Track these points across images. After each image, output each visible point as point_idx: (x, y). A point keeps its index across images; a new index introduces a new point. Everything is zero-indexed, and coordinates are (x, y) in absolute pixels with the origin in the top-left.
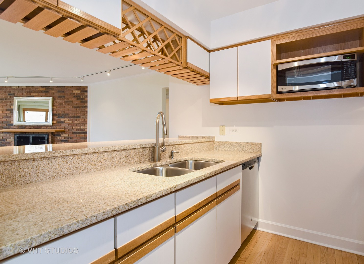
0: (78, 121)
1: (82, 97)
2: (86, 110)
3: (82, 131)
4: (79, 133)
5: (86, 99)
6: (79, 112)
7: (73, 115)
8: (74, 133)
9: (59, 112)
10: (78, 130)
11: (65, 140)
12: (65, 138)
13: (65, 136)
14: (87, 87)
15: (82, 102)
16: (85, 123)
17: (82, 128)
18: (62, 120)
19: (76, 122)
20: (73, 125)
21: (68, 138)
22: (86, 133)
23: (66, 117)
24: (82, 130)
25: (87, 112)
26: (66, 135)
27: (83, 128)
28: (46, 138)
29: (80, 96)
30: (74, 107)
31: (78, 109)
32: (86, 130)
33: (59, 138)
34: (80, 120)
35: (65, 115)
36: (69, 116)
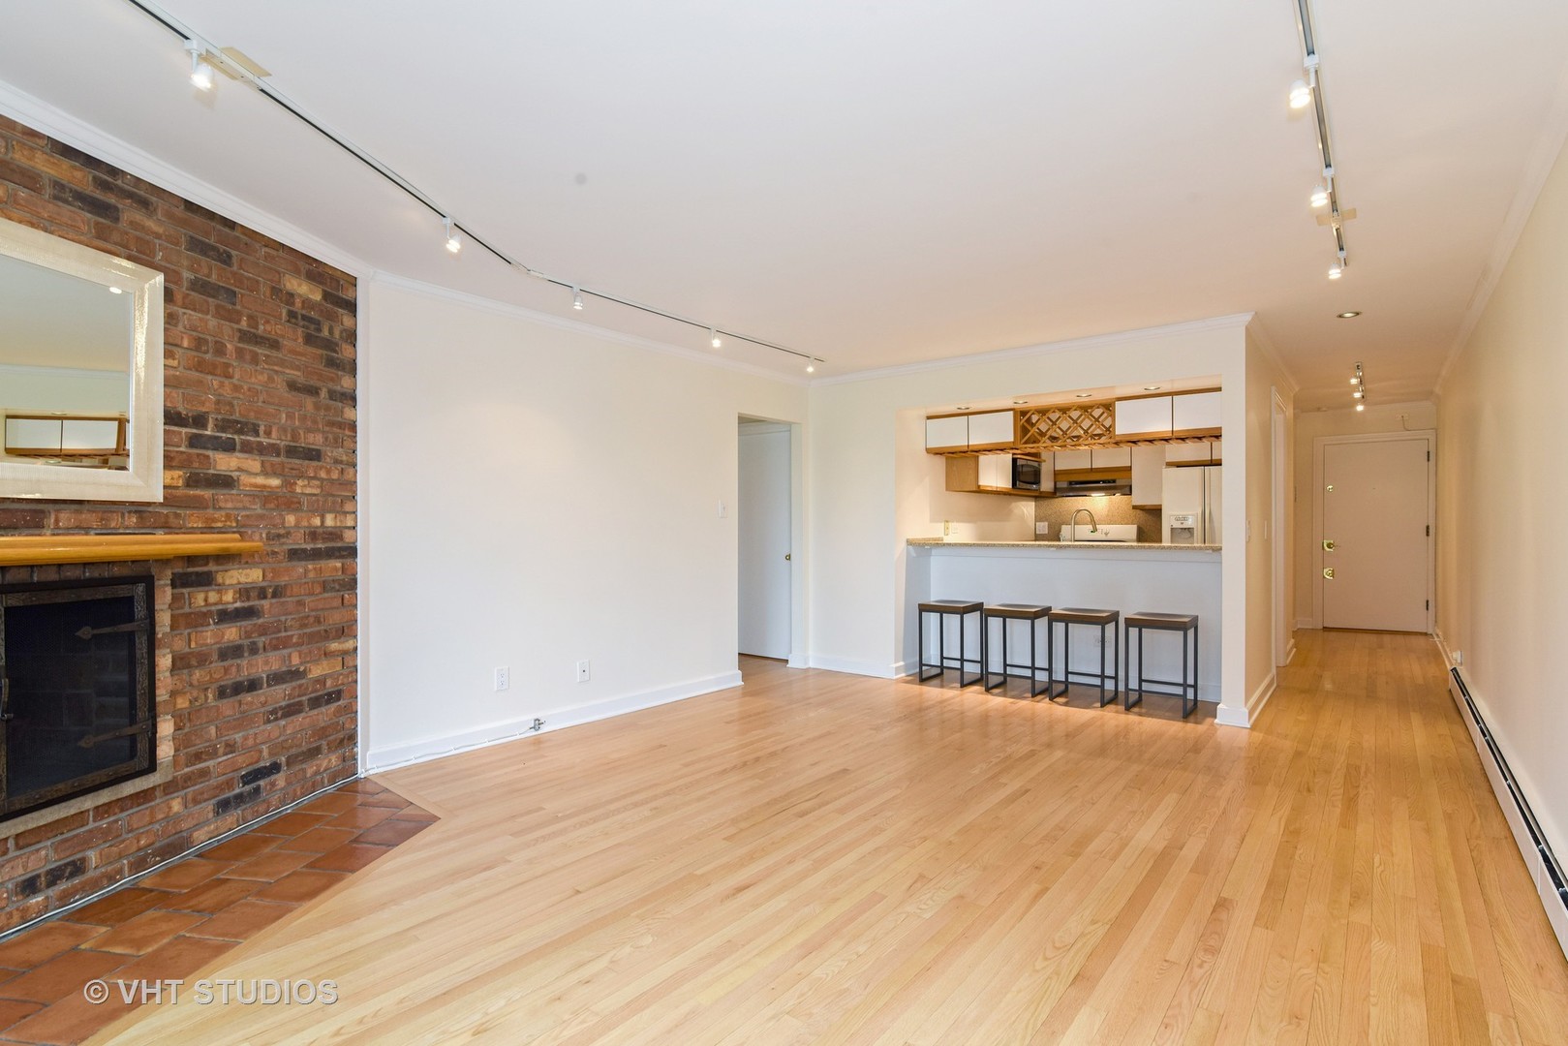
0: (315, 478)
1: (329, 330)
2: (348, 413)
3: (332, 540)
4: (316, 555)
5: (346, 351)
6: (315, 422)
7: (289, 438)
8: (295, 554)
9: (203, 403)
10: (313, 535)
11: (243, 608)
12: (244, 592)
13: (243, 579)
14: (351, 280)
15: (332, 363)
16: (342, 492)
17: (330, 521)
18: (224, 463)
19: (299, 486)
20: (288, 500)
21: (262, 594)
22: (351, 552)
23: (247, 449)
24: (332, 534)
25: (353, 426)
26: (254, 575)
27: (338, 524)
28: (142, 611)
29: (318, 325)
30: (292, 386)
31: (309, 402)
32: (348, 535)
33: (205, 597)
34: (323, 475)
35: (240, 432)
36: (265, 441)
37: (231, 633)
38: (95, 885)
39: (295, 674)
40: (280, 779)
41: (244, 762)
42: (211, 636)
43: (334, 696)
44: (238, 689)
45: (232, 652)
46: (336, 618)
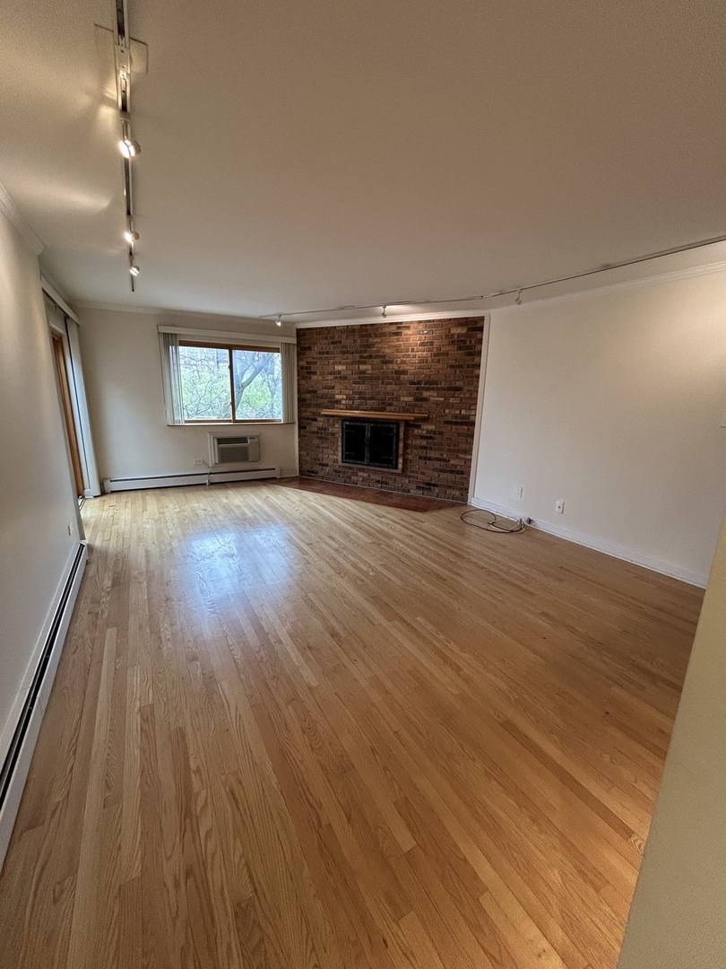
0: (458, 397)
1: (470, 342)
2: (476, 372)
3: (464, 419)
4: (456, 423)
5: (478, 348)
6: (459, 377)
7: (448, 384)
8: (447, 422)
10: (456, 417)
11: (429, 436)
12: (428, 432)
13: (429, 428)
14: (482, 319)
15: (469, 354)
16: (471, 401)
17: (463, 412)
18: (426, 394)
19: (452, 400)
20: (446, 405)
21: (435, 433)
22: (473, 424)
23: (433, 389)
24: (464, 417)
25: (478, 377)
26: (432, 427)
27: (468, 414)
28: (395, 431)
29: (464, 342)
30: (452, 367)
31: (458, 371)
32: (472, 418)
33: (416, 431)
34: (462, 396)
35: (431, 384)
36: (439, 386)
37: (424, 443)
38: (389, 489)
39: (444, 460)
40: (437, 490)
41: (427, 479)
42: (418, 442)
43: (462, 473)
44: (425, 458)
45: (425, 448)
46: (463, 446)
